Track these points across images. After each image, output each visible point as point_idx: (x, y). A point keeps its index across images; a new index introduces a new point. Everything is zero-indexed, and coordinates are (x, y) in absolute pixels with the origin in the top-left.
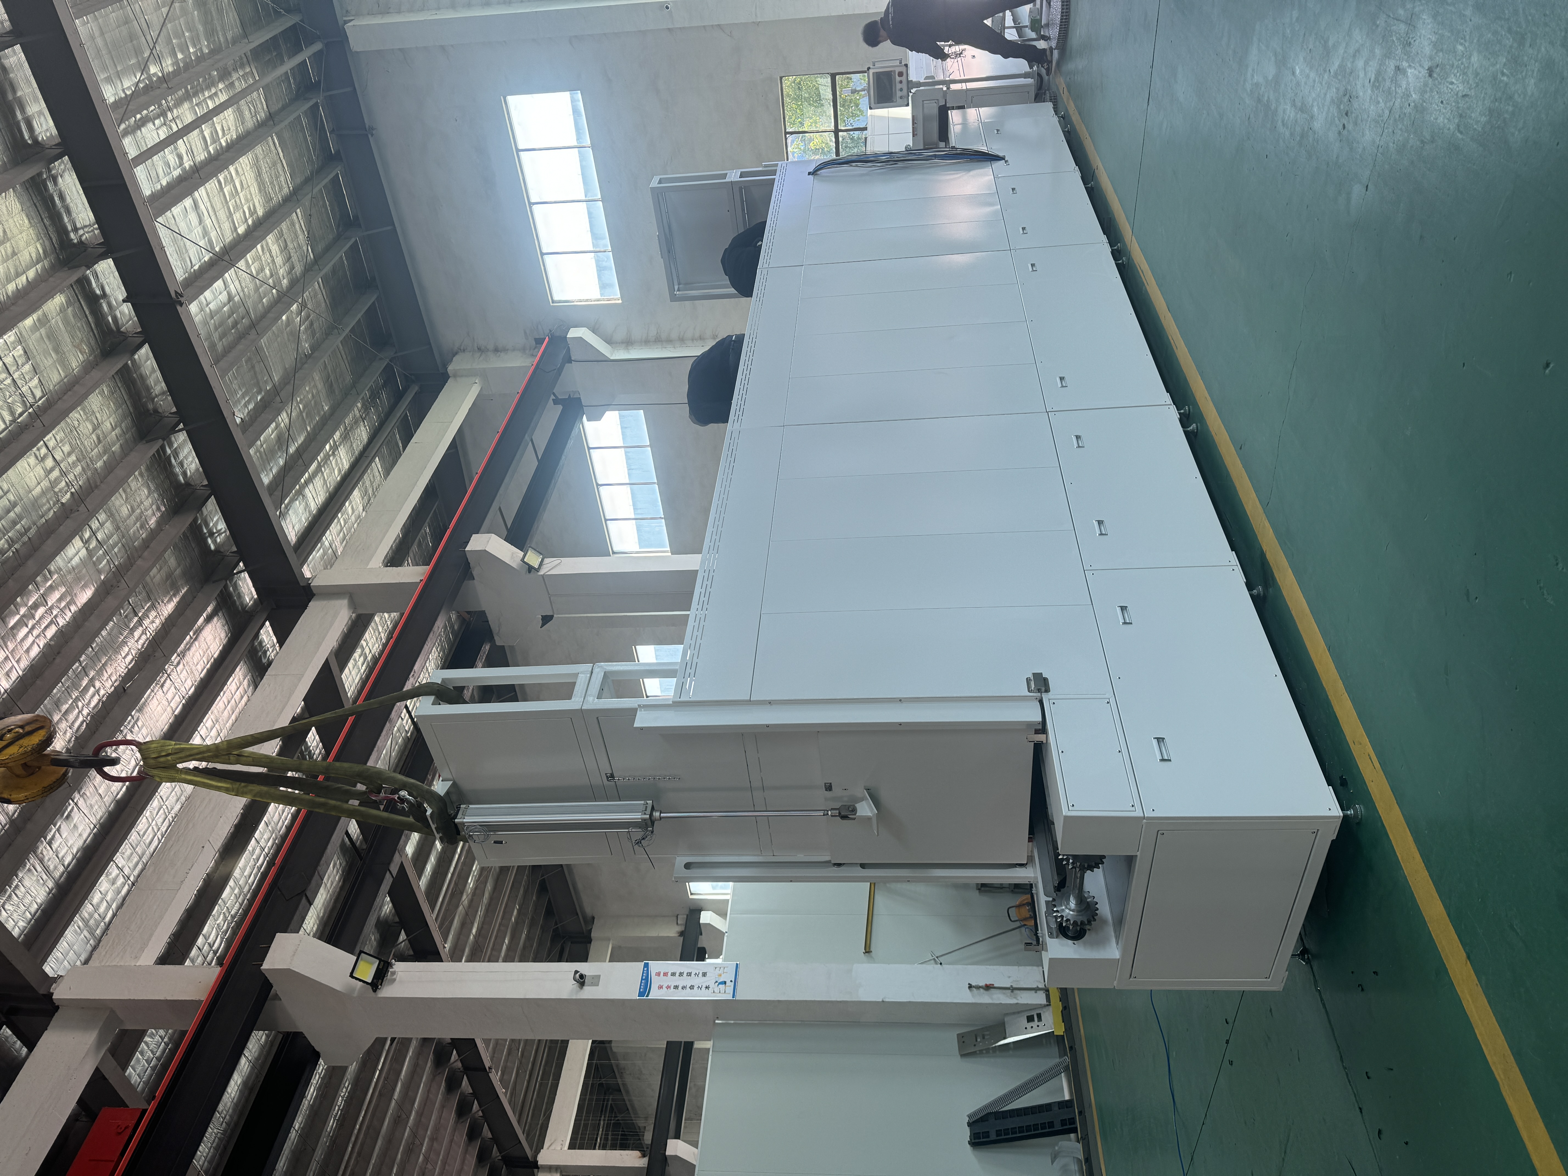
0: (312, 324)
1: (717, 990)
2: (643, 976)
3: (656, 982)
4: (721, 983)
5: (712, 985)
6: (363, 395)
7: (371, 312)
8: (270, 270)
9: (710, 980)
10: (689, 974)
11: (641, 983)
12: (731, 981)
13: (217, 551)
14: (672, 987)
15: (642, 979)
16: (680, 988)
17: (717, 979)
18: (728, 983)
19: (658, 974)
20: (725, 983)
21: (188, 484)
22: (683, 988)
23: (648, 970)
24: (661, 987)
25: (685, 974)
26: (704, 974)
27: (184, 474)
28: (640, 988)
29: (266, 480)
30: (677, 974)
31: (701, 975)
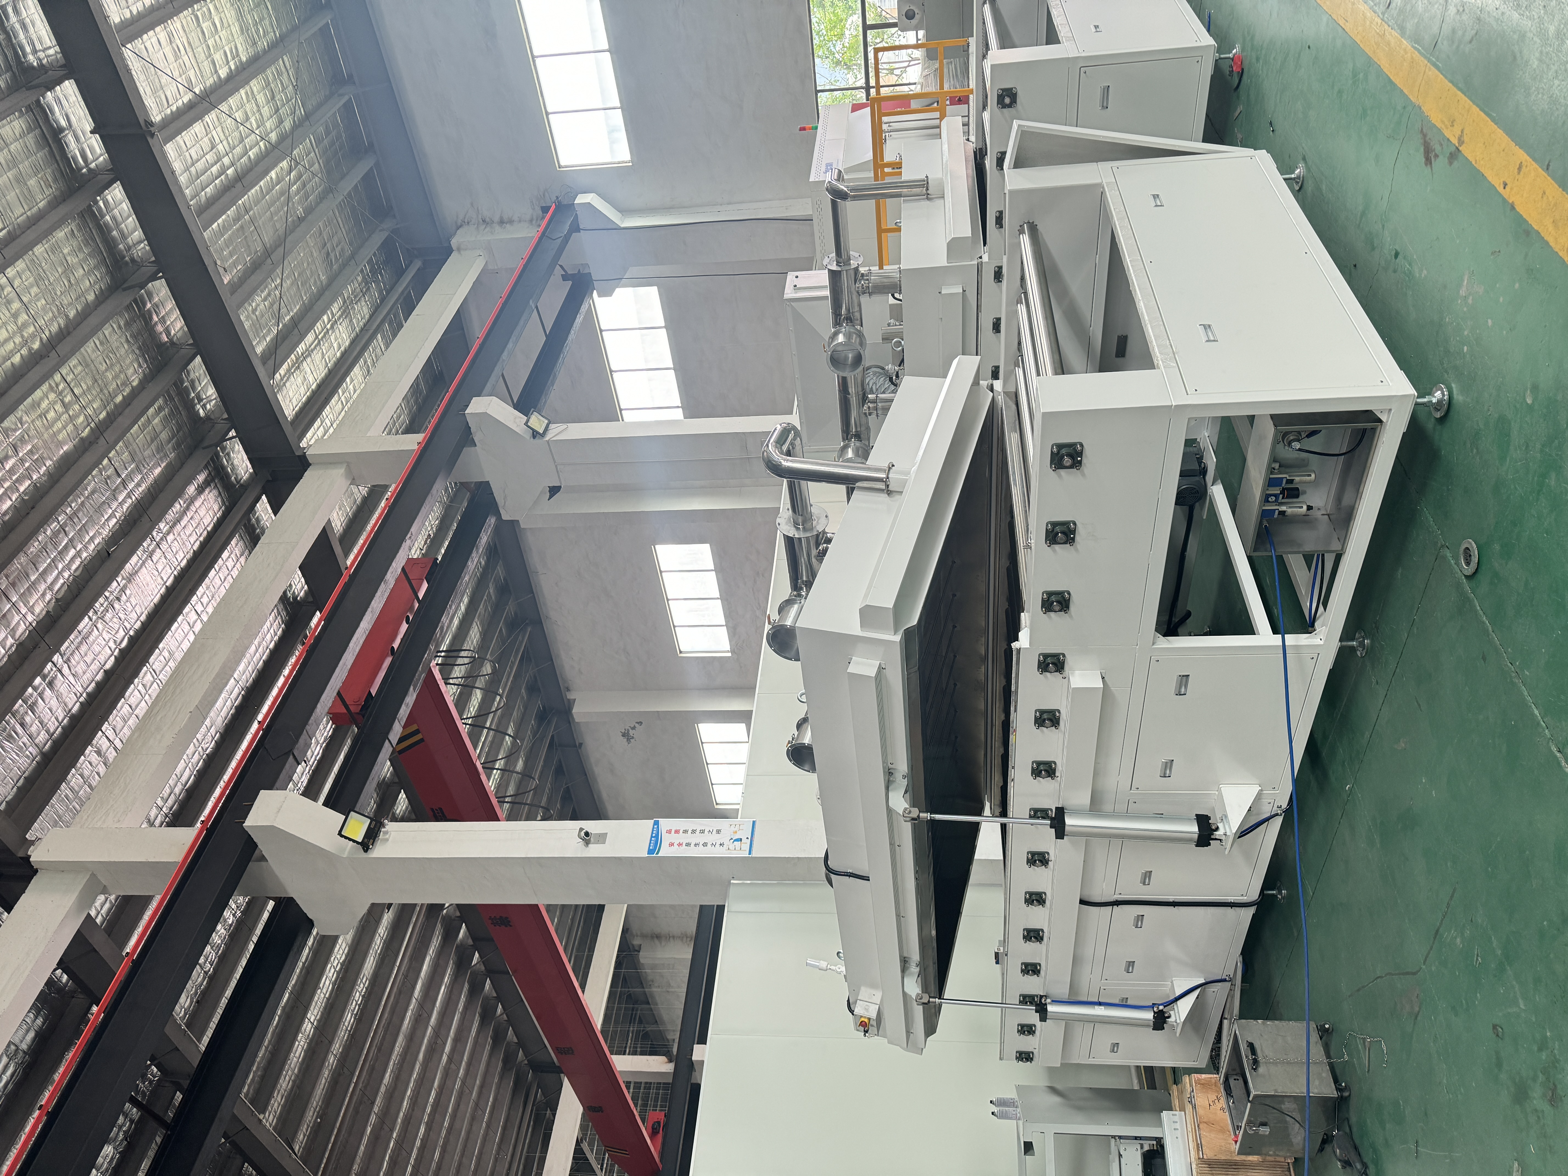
0: (304, 185)
1: (732, 847)
2: (652, 833)
3: (666, 839)
4: (736, 840)
5: (727, 842)
6: (362, 266)
7: (367, 178)
8: (256, 120)
9: (725, 837)
10: (702, 832)
11: (651, 840)
12: (747, 838)
13: (208, 418)
14: (684, 844)
15: (652, 837)
16: (692, 845)
17: (732, 837)
18: (744, 840)
19: (669, 832)
20: (741, 840)
21: (172, 343)
22: (696, 845)
23: (658, 827)
24: (672, 845)
25: (698, 831)
26: (718, 832)
27: (167, 331)
28: (650, 846)
29: (259, 350)
30: (690, 832)
31: (715, 832)
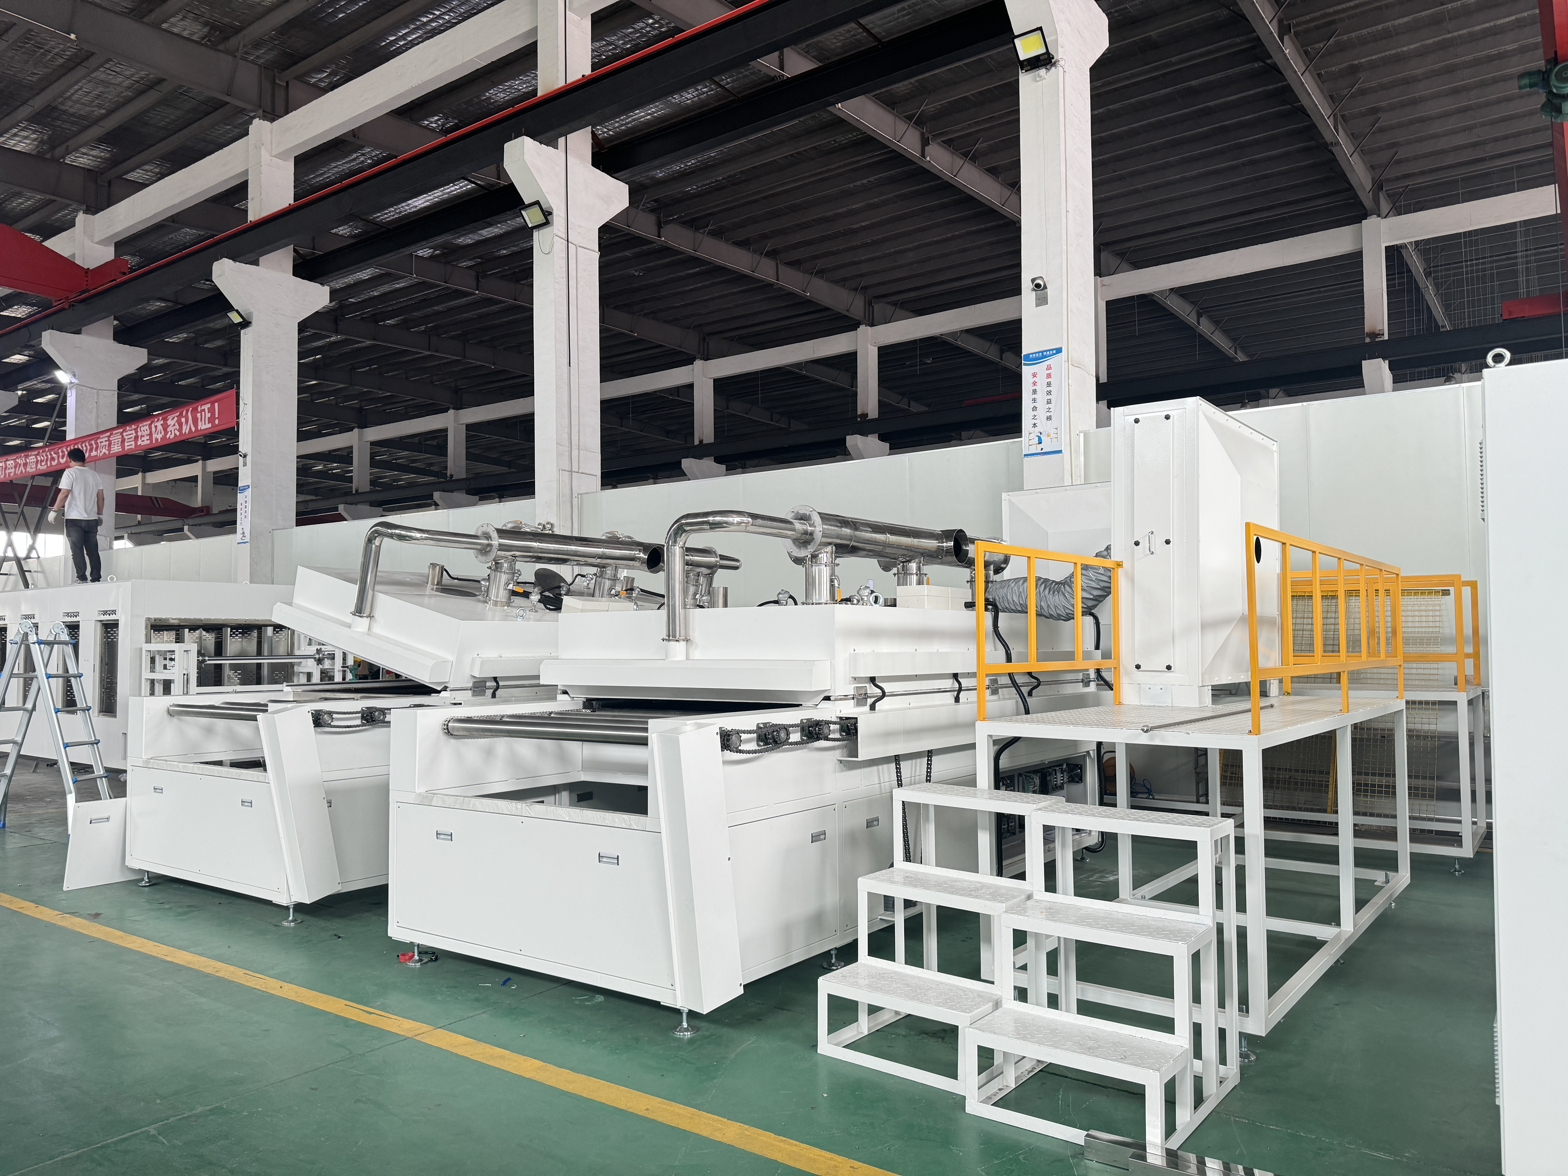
1: (1033, 436)
2: (1046, 351)
3: (1040, 368)
4: (1040, 439)
5: (1037, 430)
9: (1043, 426)
10: (1049, 402)
11: (1039, 352)
12: (1042, 449)
14: (1034, 388)
15: (1042, 352)
16: (1034, 396)
17: (1044, 433)
18: (1040, 446)
19: (1049, 368)
20: (1040, 443)
22: (1034, 400)
23: (1054, 354)
24: (1034, 375)
25: (1049, 397)
26: (1049, 418)
28: (1032, 354)
30: (1049, 389)
31: (1049, 414)
